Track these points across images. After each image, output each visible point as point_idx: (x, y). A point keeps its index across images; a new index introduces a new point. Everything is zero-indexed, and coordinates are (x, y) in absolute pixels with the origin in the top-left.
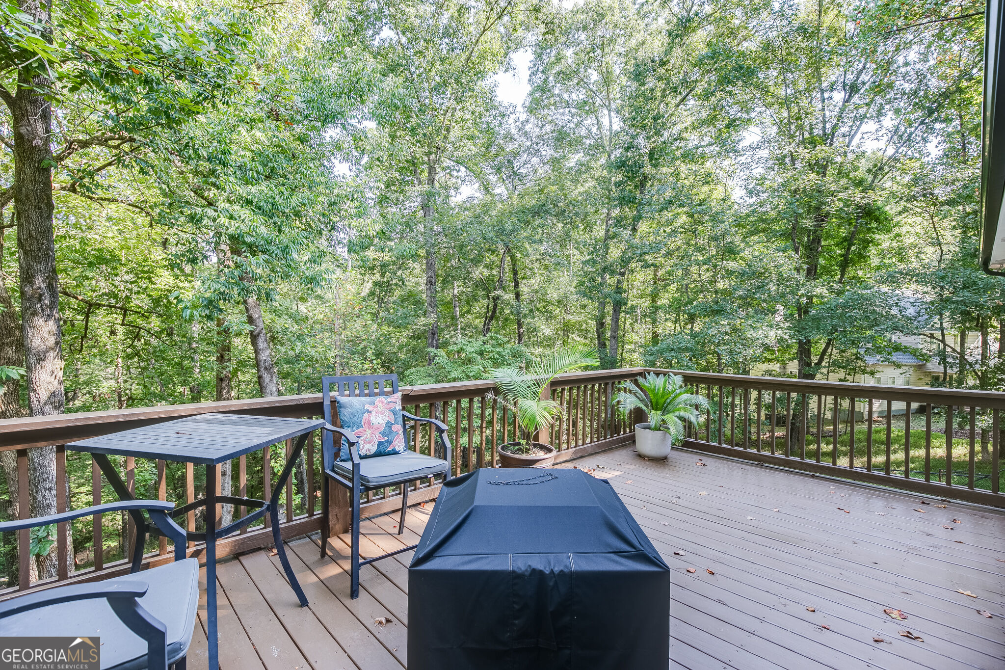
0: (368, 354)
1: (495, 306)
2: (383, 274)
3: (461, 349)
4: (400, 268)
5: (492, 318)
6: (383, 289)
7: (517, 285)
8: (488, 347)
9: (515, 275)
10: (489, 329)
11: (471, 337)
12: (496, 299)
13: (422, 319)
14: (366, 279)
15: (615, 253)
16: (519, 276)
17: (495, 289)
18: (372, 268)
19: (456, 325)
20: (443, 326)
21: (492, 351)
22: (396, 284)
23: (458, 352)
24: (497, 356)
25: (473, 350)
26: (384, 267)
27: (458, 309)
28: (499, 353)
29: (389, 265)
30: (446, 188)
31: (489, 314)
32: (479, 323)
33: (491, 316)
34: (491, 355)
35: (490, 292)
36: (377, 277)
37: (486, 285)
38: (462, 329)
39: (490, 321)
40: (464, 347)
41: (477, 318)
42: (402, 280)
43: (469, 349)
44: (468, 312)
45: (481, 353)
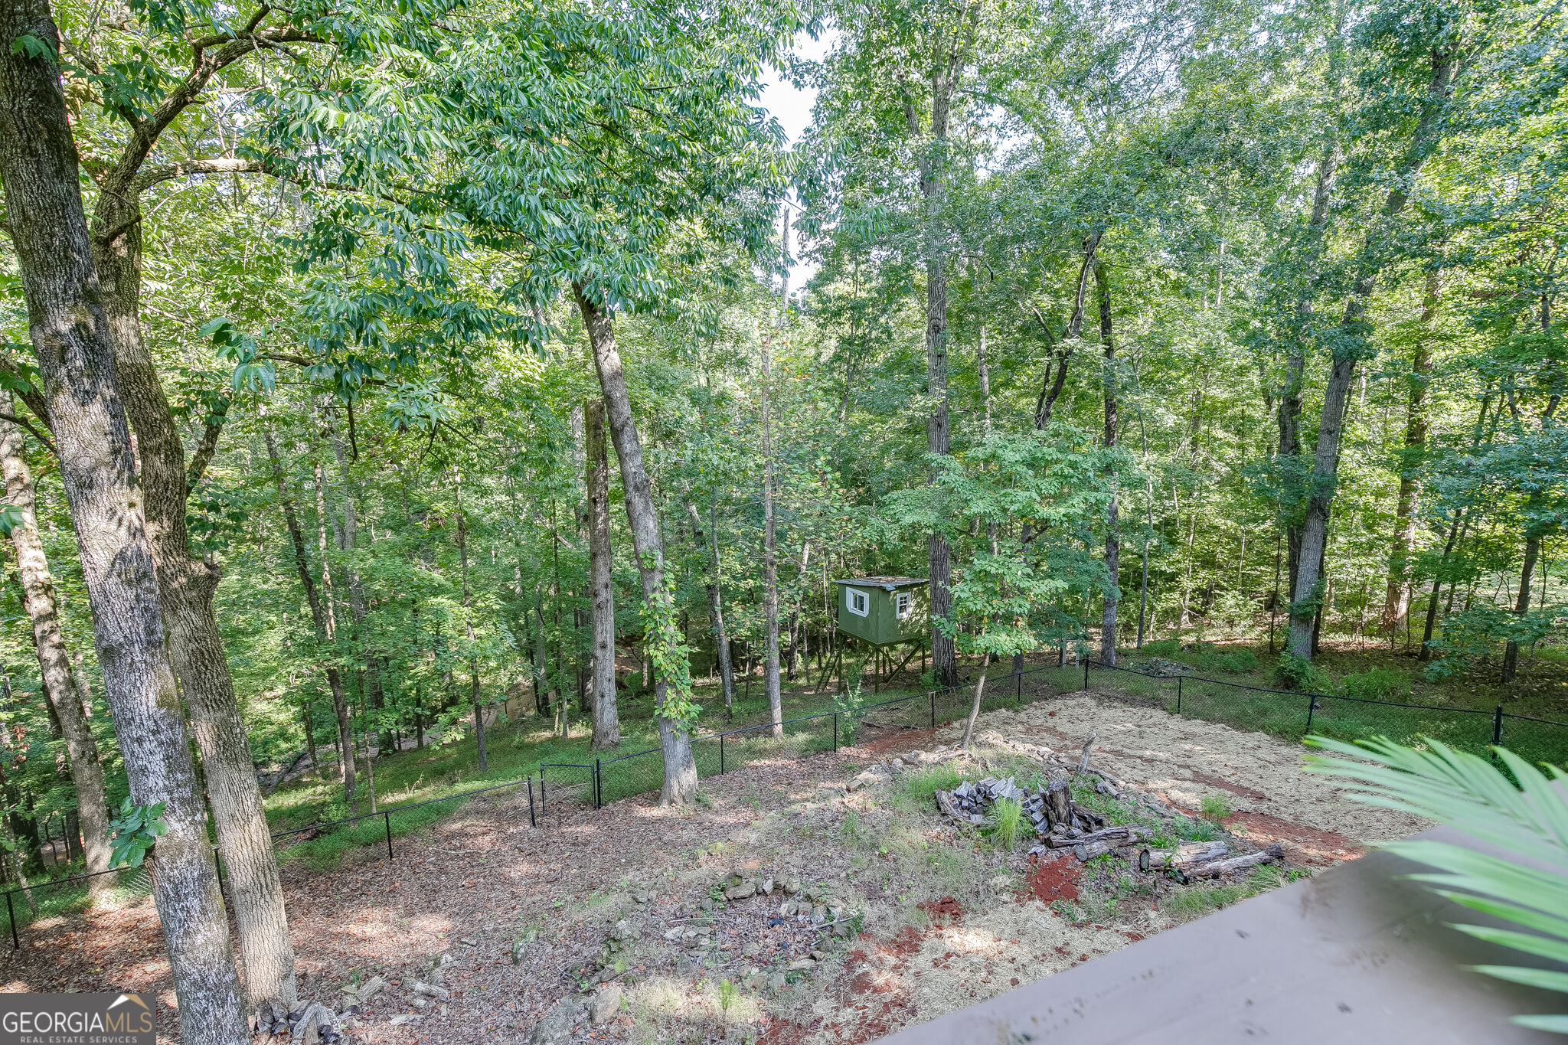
0: (819, 463)
1: (1063, 368)
2: (856, 323)
3: (994, 456)
4: (884, 311)
5: (1055, 393)
6: (855, 348)
7: (1106, 326)
8: (1051, 453)
9: (1105, 307)
10: (1048, 415)
11: (1014, 429)
12: (1065, 356)
13: (919, 397)
14: (827, 332)
15: (1342, 248)
16: (1113, 309)
17: (1065, 335)
18: (838, 313)
19: (984, 409)
20: (958, 411)
21: (1057, 461)
22: (878, 340)
23: (987, 462)
24: (1067, 471)
25: (1018, 457)
26: (857, 307)
27: (986, 379)
28: (1073, 465)
29: (865, 306)
30: (968, 153)
31: (1049, 387)
32: (1028, 405)
33: (1054, 392)
34: (1056, 468)
35: (1053, 341)
36: (847, 329)
37: (1045, 329)
38: (993, 416)
39: (1050, 400)
40: (1000, 452)
41: (1022, 395)
42: (887, 330)
43: (1010, 456)
44: (1007, 384)
45: (1033, 464)
